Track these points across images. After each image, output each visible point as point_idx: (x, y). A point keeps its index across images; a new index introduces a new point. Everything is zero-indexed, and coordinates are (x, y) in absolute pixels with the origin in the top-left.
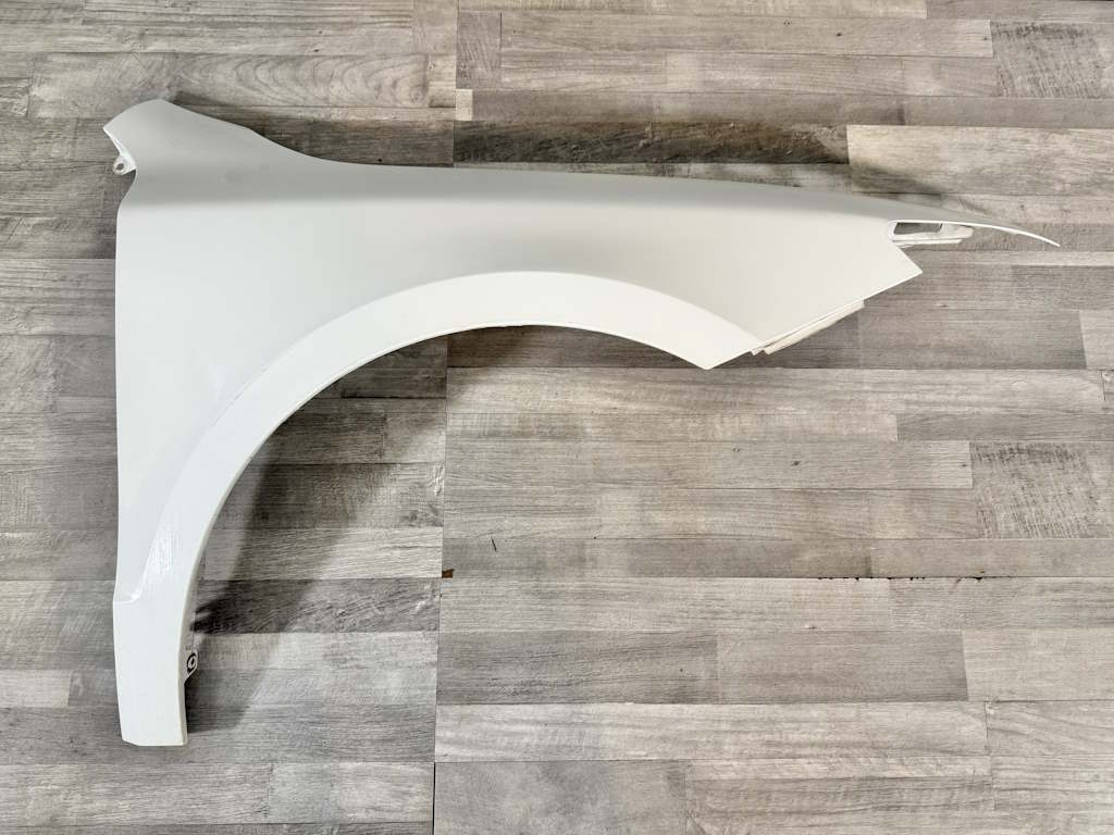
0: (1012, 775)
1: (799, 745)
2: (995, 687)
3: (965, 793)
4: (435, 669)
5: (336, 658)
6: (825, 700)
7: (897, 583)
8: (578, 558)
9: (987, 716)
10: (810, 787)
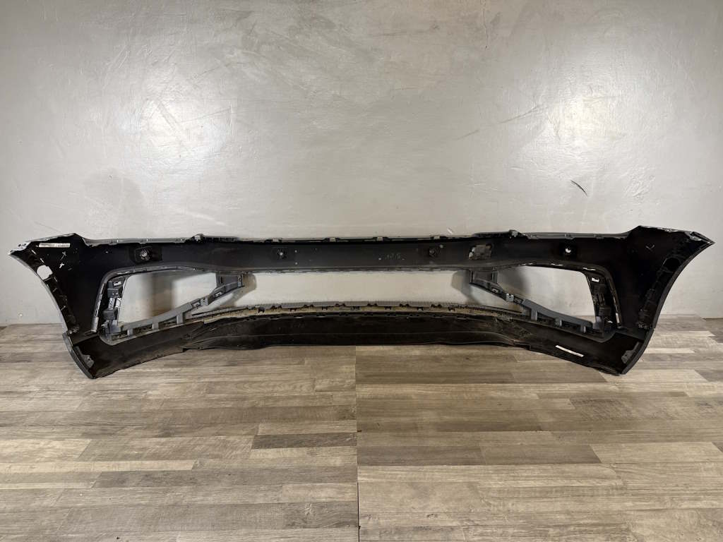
0: (635, 485)
1: (527, 477)
2: (612, 459)
3: (614, 491)
4: (356, 457)
5: (312, 454)
6: (536, 464)
7: (555, 432)
8: (415, 427)
9: (613, 468)
10: (537, 489)
